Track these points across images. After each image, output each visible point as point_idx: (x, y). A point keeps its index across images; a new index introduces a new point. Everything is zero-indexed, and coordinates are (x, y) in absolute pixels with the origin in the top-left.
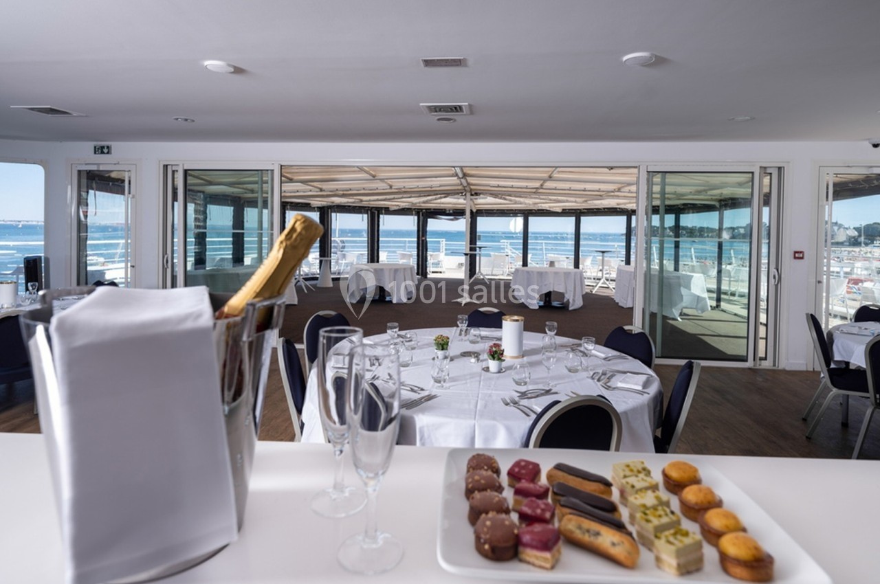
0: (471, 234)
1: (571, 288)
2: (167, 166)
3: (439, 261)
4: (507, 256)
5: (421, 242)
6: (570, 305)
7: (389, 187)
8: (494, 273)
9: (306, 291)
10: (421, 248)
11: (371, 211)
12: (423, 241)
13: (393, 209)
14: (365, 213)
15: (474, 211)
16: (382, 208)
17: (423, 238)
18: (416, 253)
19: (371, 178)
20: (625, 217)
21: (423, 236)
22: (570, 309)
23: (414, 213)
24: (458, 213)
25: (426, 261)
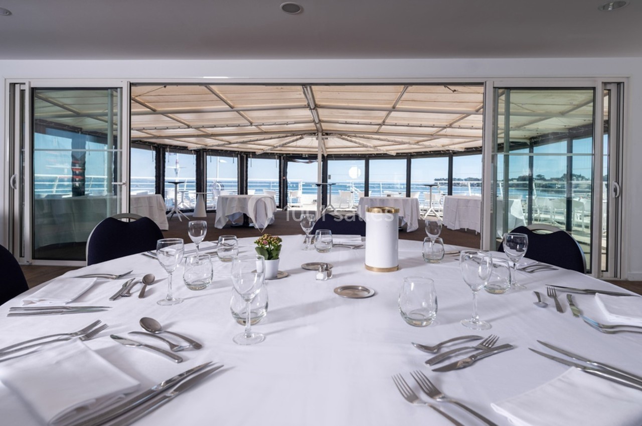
0: (323, 174)
1: (408, 213)
2: (15, 84)
3: (297, 198)
4: (352, 192)
5: (282, 181)
6: (408, 228)
7: (249, 124)
8: (341, 207)
9: (181, 220)
10: (282, 186)
11: (240, 154)
12: (284, 180)
13: (259, 153)
14: (235, 157)
15: (326, 155)
16: (250, 152)
17: (284, 178)
18: (278, 190)
19: (230, 109)
20: (448, 158)
21: (284, 176)
22: (408, 231)
23: (276, 157)
24: (312, 157)
25: (287, 196)
